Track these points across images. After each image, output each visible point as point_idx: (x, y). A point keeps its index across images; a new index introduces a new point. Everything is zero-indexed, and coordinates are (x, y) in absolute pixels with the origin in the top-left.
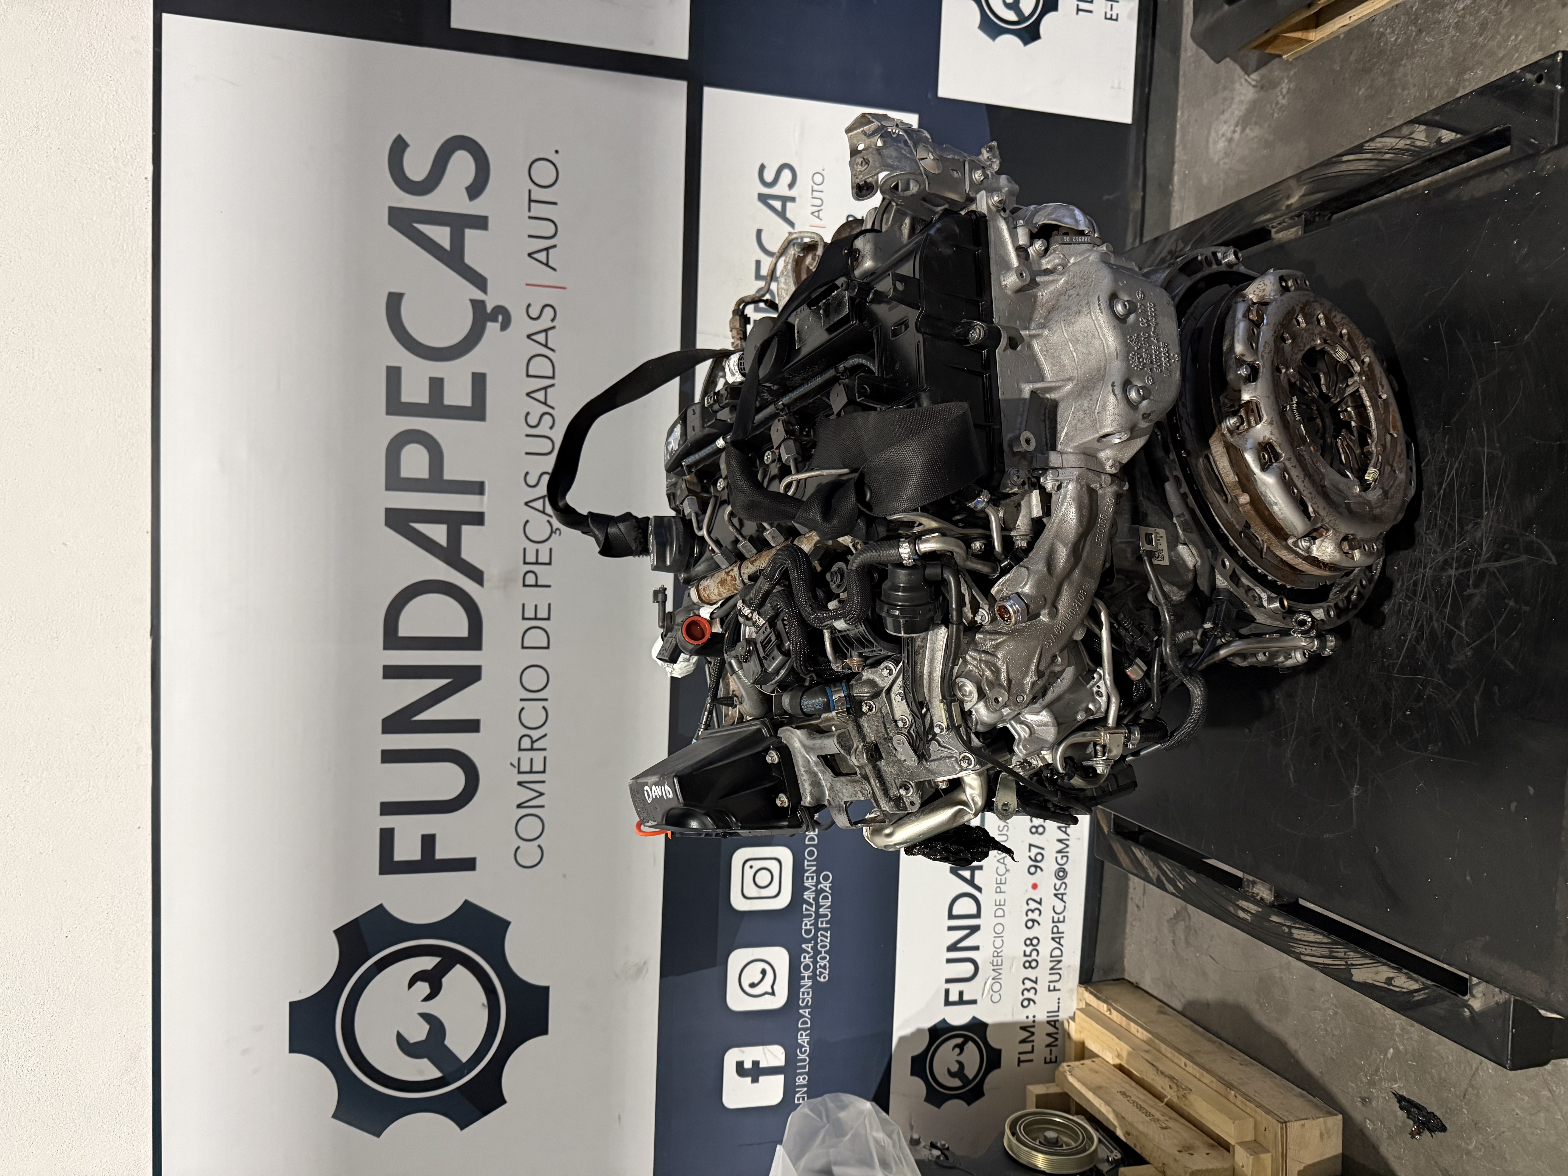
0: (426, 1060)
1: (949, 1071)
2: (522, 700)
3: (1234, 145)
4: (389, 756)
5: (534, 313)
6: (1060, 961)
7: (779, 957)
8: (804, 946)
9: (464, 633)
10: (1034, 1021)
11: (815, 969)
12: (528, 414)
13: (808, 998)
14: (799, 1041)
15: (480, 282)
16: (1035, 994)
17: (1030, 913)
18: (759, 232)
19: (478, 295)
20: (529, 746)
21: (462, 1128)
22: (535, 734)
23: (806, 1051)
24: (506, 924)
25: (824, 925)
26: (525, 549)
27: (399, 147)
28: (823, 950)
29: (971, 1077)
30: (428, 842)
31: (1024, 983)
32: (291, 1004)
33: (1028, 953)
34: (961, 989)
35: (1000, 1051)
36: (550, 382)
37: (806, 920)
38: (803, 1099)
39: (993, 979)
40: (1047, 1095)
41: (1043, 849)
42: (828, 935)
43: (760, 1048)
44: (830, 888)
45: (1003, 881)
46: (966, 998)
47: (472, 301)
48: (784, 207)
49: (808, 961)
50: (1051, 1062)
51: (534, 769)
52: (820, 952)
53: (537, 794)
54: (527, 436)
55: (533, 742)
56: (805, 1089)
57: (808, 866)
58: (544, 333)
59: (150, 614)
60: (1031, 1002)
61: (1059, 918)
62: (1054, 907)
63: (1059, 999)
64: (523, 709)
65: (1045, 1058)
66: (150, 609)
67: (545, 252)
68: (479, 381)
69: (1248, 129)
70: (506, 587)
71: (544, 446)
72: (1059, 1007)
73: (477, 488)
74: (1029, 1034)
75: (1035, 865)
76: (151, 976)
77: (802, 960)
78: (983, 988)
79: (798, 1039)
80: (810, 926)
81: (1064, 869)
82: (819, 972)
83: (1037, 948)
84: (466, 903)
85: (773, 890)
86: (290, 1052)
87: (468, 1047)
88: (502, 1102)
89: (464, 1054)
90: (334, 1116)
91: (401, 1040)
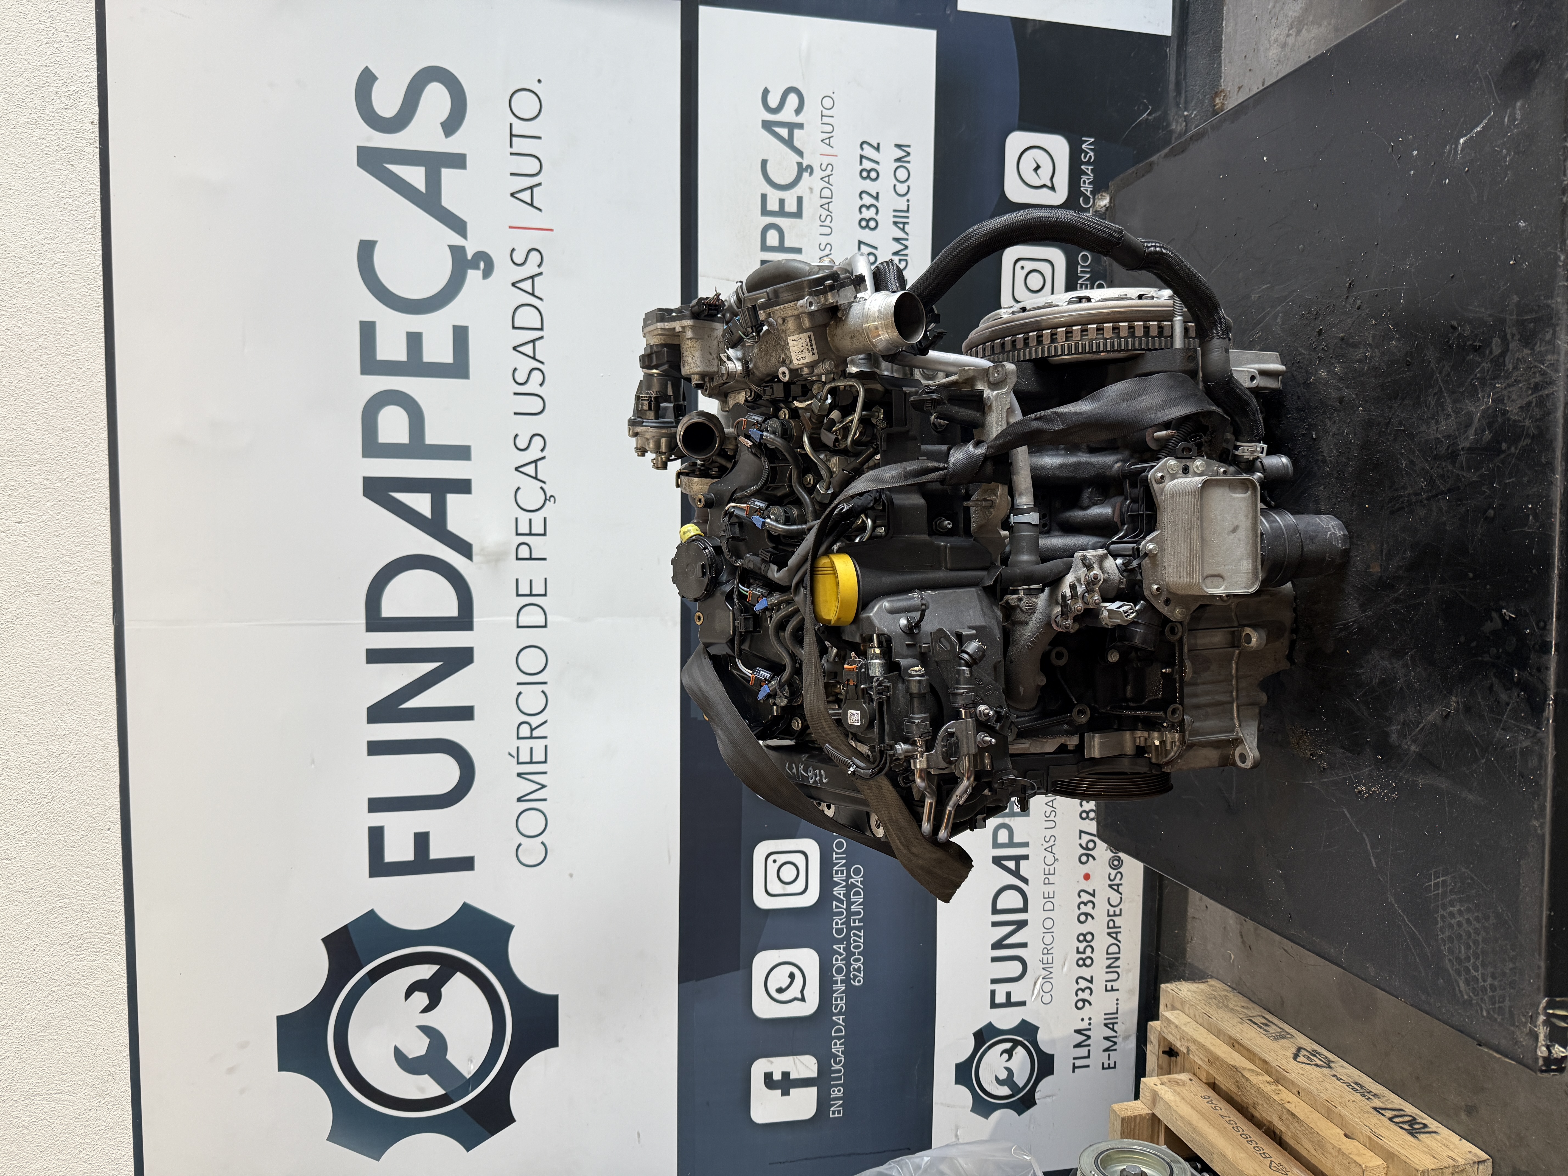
0: (426, 1076)
1: (997, 1078)
2: (518, 684)
3: (1288, 49)
4: (376, 748)
5: (519, 259)
6: (1117, 959)
7: (808, 959)
8: (834, 946)
9: (454, 612)
10: (1090, 1024)
11: (848, 972)
12: (515, 369)
13: (842, 1004)
14: (833, 1050)
15: (458, 226)
16: (1091, 994)
17: (1082, 906)
18: (764, 163)
19: (458, 240)
20: (529, 735)
21: (468, 1149)
22: (535, 721)
23: (841, 1061)
24: (509, 928)
25: (857, 924)
26: (516, 519)
27: (366, 80)
28: (856, 951)
29: (1021, 1085)
30: (422, 840)
31: (1077, 983)
32: (280, 1019)
33: (1081, 950)
34: (1009, 990)
35: (1052, 1056)
36: (538, 334)
37: (836, 919)
38: (839, 1112)
39: (1043, 978)
40: (1131, 1119)
42: (862, 934)
43: (790, 1059)
44: (862, 883)
45: (1052, 872)
46: (1013, 999)
47: (452, 248)
48: (791, 135)
49: (840, 963)
50: (1109, 1068)
51: (534, 760)
52: (854, 954)
53: (540, 786)
54: (515, 394)
55: (532, 730)
56: (841, 1102)
57: (836, 859)
58: (531, 281)
59: (111, 599)
60: (1086, 1003)
61: (1115, 911)
62: (1109, 899)
63: (1117, 1000)
64: (520, 693)
65: (1103, 1064)
66: (111, 593)
67: (529, 191)
68: (460, 335)
69: (1304, 30)
70: (497, 560)
71: (535, 405)
72: (1117, 1008)
73: (462, 453)
74: (1085, 1038)
75: (1087, 854)
76: (126, 990)
77: (834, 962)
78: (1032, 988)
79: (831, 1049)
80: (841, 925)
81: (1119, 857)
82: (853, 975)
83: (1091, 944)
84: (465, 906)
85: (799, 886)
86: (279, 1070)
87: (471, 1061)
88: (511, 1120)
89: (468, 1069)
90: (329, 1139)
91: (399, 1056)
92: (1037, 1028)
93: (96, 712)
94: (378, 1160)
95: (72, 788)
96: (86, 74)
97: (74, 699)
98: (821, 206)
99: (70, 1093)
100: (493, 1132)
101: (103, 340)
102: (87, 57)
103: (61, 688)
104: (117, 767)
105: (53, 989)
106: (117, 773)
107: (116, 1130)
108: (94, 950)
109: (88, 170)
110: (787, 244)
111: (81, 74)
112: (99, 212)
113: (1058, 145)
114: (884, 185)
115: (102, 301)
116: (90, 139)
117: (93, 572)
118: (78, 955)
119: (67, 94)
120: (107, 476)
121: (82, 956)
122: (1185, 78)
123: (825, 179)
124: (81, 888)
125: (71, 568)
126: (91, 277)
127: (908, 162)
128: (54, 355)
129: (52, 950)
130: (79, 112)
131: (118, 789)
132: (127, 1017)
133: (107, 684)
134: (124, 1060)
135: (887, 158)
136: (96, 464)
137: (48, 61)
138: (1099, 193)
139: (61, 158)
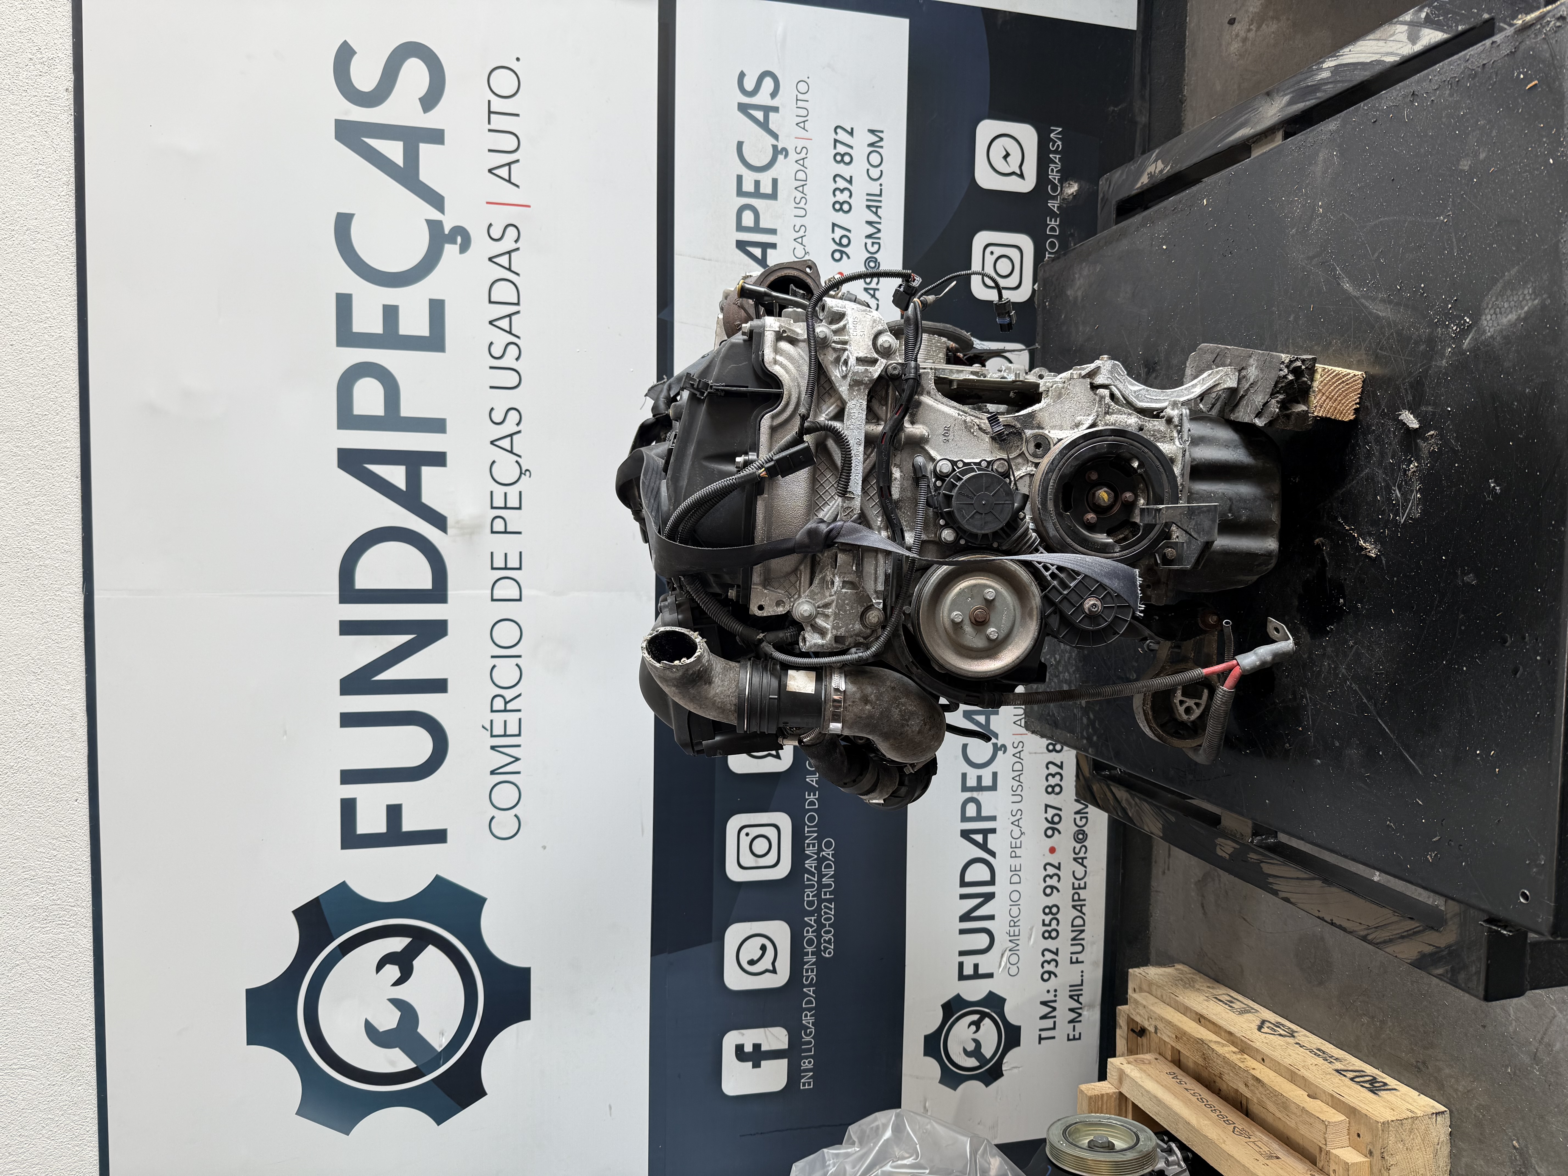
0: (397, 1049)
1: (965, 1050)
2: (492, 657)
3: (1248, 44)
4: (349, 720)
5: (496, 234)
6: (1082, 931)
7: (779, 931)
8: (806, 919)
9: (428, 585)
10: (1055, 996)
11: (819, 943)
12: (491, 343)
13: (812, 975)
14: (803, 1022)
15: (436, 201)
16: (1056, 966)
17: (1048, 879)
18: (740, 145)
19: (435, 215)
20: (503, 708)
21: (439, 1123)
22: (509, 694)
23: (811, 1033)
24: (481, 901)
25: (828, 896)
26: (492, 492)
27: (345, 54)
28: (827, 923)
29: (988, 1056)
30: (394, 812)
31: (1043, 955)
32: (249, 992)
33: (1047, 922)
34: (976, 962)
35: (1019, 1028)
36: (514, 309)
37: (807, 891)
38: (809, 1084)
39: (1010, 951)
41: (1060, 810)
42: (833, 907)
43: (761, 1031)
44: (833, 856)
45: (1018, 845)
46: (981, 971)
47: (430, 222)
48: (766, 117)
49: (811, 935)
50: (1074, 1039)
51: (508, 733)
52: (825, 926)
53: (514, 759)
54: (491, 368)
55: (506, 703)
56: (811, 1074)
57: (808, 832)
58: (507, 256)
59: (81, 567)
60: (1052, 975)
61: (1079, 884)
62: (1074, 872)
63: (1082, 972)
64: (494, 667)
65: (1068, 1035)
66: (81, 562)
67: (507, 167)
68: (437, 308)
69: (1264, 26)
70: (472, 534)
71: (511, 379)
72: (1082, 980)
73: (437, 426)
74: (1050, 1009)
75: (1053, 828)
76: (92, 963)
77: (805, 934)
78: (999, 961)
79: (802, 1020)
80: (812, 897)
81: (1084, 831)
82: (824, 947)
83: (1057, 916)
84: (438, 878)
85: (771, 859)
86: (248, 1044)
87: (443, 1034)
88: (482, 1093)
89: (439, 1042)
90: (298, 1113)
91: (370, 1030)
92: (1004, 1000)
93: (64, 682)
94: (348, 1134)
95: (39, 758)
96: (61, 40)
97: (43, 668)
98: (796, 188)
99: (33, 1068)
100: (465, 1106)
101: (76, 307)
102: (62, 23)
103: (29, 657)
104: (85, 738)
105: (17, 962)
106: (86, 744)
107: (80, 1105)
108: (60, 922)
109: (62, 137)
110: (763, 224)
111: (55, 42)
112: (73, 180)
113: (1027, 134)
114: (857, 169)
115: (75, 269)
116: (65, 106)
117: (62, 541)
118: (43, 928)
120: (78, 444)
121: (48, 929)
122: (1149, 72)
123: (799, 162)
124: (47, 860)
125: (40, 536)
126: (64, 244)
127: (882, 147)
128: (25, 322)
130: (54, 79)
132: (93, 990)
133: (75, 653)
134: (90, 1034)
135: (861, 143)
136: (67, 432)
137: (22, 27)
138: (1066, 181)
139: (35, 124)
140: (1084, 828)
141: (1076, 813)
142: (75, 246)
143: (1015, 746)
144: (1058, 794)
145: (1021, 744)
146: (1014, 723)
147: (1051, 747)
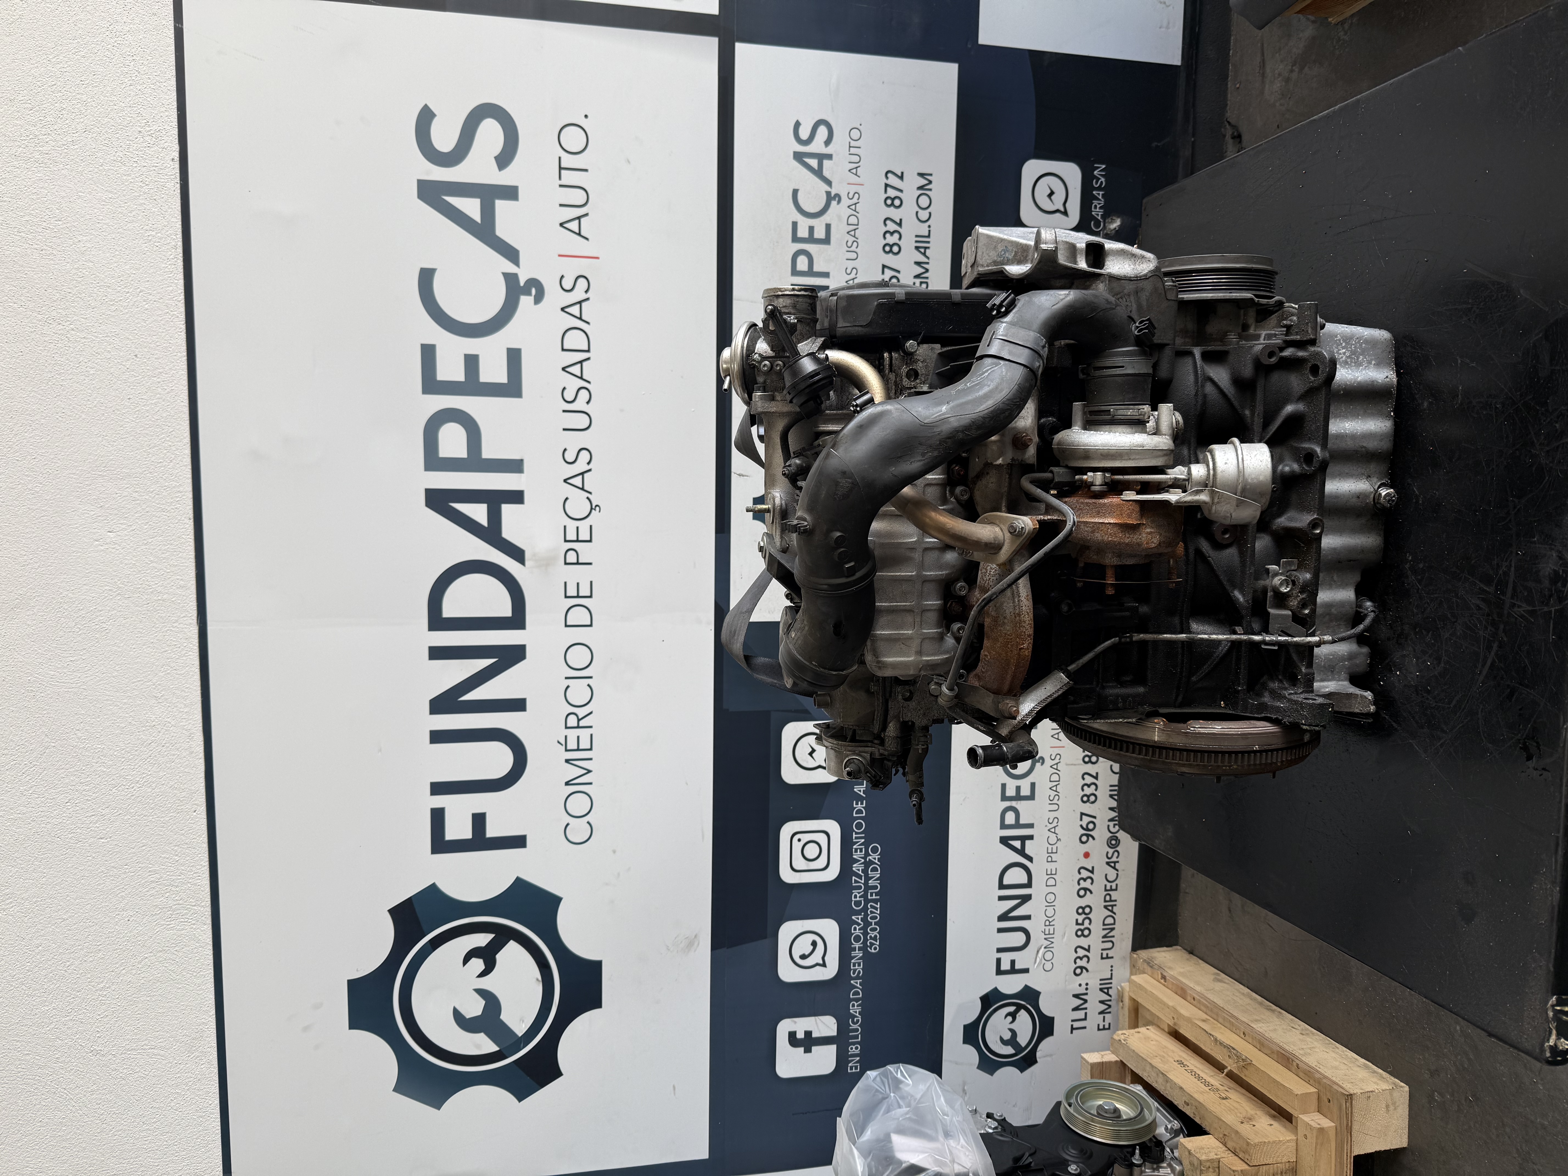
0: (482, 1034)
1: (1001, 1039)
2: (566, 678)
4: (438, 737)
5: (567, 285)
6: (1113, 929)
7: (829, 928)
8: (853, 917)
9: (508, 613)
10: (1087, 989)
11: (866, 940)
12: (564, 388)
13: (859, 969)
14: (851, 1011)
15: (512, 255)
16: (1088, 962)
17: (1082, 882)
18: (796, 193)
19: (511, 268)
20: (576, 725)
21: (520, 1099)
22: (581, 712)
23: (858, 1021)
24: (557, 900)
25: (874, 897)
26: (565, 527)
27: (426, 117)
28: (874, 921)
29: (1023, 1044)
30: (479, 820)
31: (1076, 952)
32: (351, 983)
33: (1080, 921)
34: (1013, 959)
35: (1053, 1019)
36: (585, 356)
37: (855, 892)
38: (857, 1068)
39: (1045, 948)
40: (1102, 1064)
41: (1095, 817)
42: (878, 906)
43: (812, 1019)
44: (879, 860)
45: (1054, 851)
46: (1018, 966)
47: (506, 276)
48: (820, 165)
49: (858, 932)
50: (1104, 1029)
51: (581, 747)
52: (871, 924)
53: (586, 771)
54: (564, 411)
55: (579, 720)
56: (858, 1058)
57: (856, 838)
58: (578, 306)
59: (195, 601)
60: (1084, 970)
61: (1111, 886)
62: (1106, 875)
63: (1112, 966)
64: (568, 687)
65: (1099, 1025)
66: (195, 596)
67: (577, 221)
68: (514, 357)
69: (1306, 69)
70: (547, 565)
71: (581, 421)
72: (1112, 974)
73: (515, 466)
74: (1082, 1002)
75: (1087, 834)
76: (212, 956)
77: (853, 932)
78: (1035, 957)
79: (850, 1010)
80: (860, 897)
81: (1117, 837)
82: (870, 943)
83: (1089, 916)
84: (518, 880)
85: (821, 862)
86: (350, 1028)
87: (523, 1021)
88: (558, 1074)
89: (520, 1028)
90: (394, 1090)
91: (458, 1016)
92: (1039, 993)
93: (183, 705)
94: (439, 1109)
95: (161, 774)
96: (167, 113)
97: (163, 693)
98: (848, 232)
100: (542, 1085)
101: (186, 362)
102: (167, 97)
103: (150, 683)
104: (202, 755)
105: (146, 955)
106: (202, 762)
107: (203, 1082)
108: (182, 920)
109: (170, 204)
110: (816, 269)
111: (162, 115)
112: (180, 244)
113: (1071, 172)
115: (183, 327)
116: (171, 175)
117: (178, 577)
118: (168, 925)
119: (149, 133)
121: (172, 926)
122: (1193, 106)
123: (853, 207)
124: (170, 865)
125: (158, 573)
126: (174, 304)
127: (930, 189)
128: (140, 377)
129: (144, 920)
130: (161, 150)
131: (203, 775)
132: (213, 980)
133: (192, 679)
134: (210, 1019)
135: (910, 187)
136: (180, 477)
137: (132, 102)
138: (1109, 217)
139: (145, 193)
140: (1116, 835)
141: (1110, 820)
142: (183, 305)
143: (1053, 758)
144: (1093, 802)
145: (1058, 757)
146: (1052, 736)
147: (1087, 759)
